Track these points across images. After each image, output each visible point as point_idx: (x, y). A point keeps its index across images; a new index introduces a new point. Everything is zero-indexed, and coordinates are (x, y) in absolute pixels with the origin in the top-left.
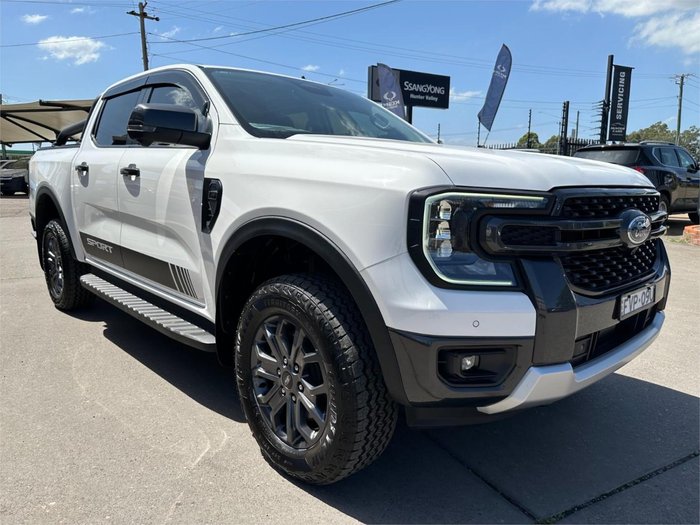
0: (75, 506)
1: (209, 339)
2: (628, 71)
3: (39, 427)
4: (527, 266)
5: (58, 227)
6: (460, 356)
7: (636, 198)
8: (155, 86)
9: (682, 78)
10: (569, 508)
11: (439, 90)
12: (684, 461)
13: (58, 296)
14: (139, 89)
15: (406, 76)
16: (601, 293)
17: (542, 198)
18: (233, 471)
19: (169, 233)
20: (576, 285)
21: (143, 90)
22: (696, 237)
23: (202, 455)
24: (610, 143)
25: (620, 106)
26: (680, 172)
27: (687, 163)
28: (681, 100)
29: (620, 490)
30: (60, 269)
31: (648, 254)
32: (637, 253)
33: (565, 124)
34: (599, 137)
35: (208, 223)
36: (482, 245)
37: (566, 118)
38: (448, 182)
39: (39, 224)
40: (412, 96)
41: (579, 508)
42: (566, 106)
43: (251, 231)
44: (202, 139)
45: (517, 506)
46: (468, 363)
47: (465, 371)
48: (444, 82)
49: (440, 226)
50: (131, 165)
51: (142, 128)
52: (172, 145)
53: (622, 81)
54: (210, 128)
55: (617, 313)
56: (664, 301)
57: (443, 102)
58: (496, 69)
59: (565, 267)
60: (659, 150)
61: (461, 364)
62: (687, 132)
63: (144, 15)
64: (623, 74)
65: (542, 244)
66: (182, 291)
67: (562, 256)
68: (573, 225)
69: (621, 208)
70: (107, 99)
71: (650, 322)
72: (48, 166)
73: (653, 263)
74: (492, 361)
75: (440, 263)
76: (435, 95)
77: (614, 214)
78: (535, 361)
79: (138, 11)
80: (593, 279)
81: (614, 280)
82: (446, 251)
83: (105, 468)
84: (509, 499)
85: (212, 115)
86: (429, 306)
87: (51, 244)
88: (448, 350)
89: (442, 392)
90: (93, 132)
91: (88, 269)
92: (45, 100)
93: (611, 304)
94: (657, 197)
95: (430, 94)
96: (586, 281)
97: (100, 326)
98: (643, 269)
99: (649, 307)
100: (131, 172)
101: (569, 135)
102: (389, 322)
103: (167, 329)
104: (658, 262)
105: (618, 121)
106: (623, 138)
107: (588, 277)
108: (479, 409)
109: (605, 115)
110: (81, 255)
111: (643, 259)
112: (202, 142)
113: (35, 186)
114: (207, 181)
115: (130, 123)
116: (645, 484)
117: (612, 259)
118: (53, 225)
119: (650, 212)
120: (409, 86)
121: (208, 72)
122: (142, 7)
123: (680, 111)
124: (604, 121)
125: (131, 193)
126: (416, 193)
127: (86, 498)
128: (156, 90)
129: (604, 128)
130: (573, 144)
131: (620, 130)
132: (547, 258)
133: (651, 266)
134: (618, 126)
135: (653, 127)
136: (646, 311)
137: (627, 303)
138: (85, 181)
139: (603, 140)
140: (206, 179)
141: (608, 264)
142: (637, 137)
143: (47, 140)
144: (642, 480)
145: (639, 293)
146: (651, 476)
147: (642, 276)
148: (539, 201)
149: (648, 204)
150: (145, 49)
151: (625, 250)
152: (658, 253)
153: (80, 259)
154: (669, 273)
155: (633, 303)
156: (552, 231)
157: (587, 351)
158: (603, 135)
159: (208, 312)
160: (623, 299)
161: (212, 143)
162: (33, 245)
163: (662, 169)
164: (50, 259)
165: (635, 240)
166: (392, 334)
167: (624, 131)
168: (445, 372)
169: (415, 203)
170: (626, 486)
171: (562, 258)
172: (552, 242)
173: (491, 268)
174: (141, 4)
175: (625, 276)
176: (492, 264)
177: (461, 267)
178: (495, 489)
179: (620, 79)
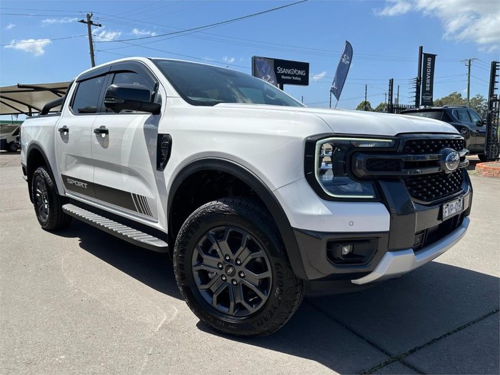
0: (79, 358)
1: (162, 244)
2: (433, 57)
3: (45, 308)
4: (383, 185)
5: (44, 172)
6: (341, 245)
7: (450, 140)
8: (116, 72)
9: (470, 61)
10: (412, 348)
11: (301, 73)
12: (486, 317)
13: (44, 221)
14: (105, 74)
15: (278, 63)
16: (429, 203)
17: (391, 141)
18: (183, 333)
19: (131, 172)
20: (414, 197)
21: (108, 75)
22: (484, 171)
23: (162, 323)
24: (422, 107)
25: (428, 81)
26: (472, 127)
27: (475, 120)
28: (469, 77)
29: (445, 336)
30: (46, 202)
31: (457, 178)
32: (452, 178)
33: (391, 95)
34: (414, 103)
35: (162, 164)
36: (354, 171)
37: (391, 90)
38: (330, 131)
39: (29, 171)
40: (283, 77)
41: (419, 348)
42: (391, 82)
43: (195, 167)
44: (155, 108)
45: (378, 348)
46: (346, 250)
47: (344, 255)
48: (305, 67)
49: (324, 160)
50: (101, 127)
51: (113, 101)
52: (134, 112)
53: (429, 64)
54: (160, 100)
55: (440, 216)
56: (469, 209)
57: (304, 81)
58: (343, 57)
59: (407, 186)
60: (457, 112)
61: (342, 251)
62: (474, 99)
63: (90, 23)
64: (429, 60)
65: (392, 170)
66: (140, 212)
67: (405, 178)
68: (411, 157)
69: (440, 147)
70: (79, 82)
71: (460, 224)
72: (35, 130)
73: (461, 183)
74: (361, 249)
75: (326, 184)
76: (299, 76)
77: (436, 151)
78: (390, 247)
79: (86, 20)
80: (425, 194)
81: (437, 195)
82: (329, 177)
83: (95, 333)
84: (372, 344)
85: (161, 91)
86: (320, 212)
87: (38, 184)
88: (334, 241)
89: (330, 269)
90: (70, 105)
91: (68, 200)
92: (22, 84)
93: (437, 210)
94: (462, 140)
95: (295, 75)
96: (420, 195)
97: (77, 241)
98: (455, 188)
99: (460, 213)
100: (102, 131)
101: (394, 102)
102: (293, 224)
103: (131, 239)
104: (464, 184)
105: (427, 91)
106: (431, 103)
107: (421, 193)
108: (353, 281)
109: (418, 88)
110: (62, 190)
111: (455, 181)
112: (155, 109)
113: (26, 144)
114: (160, 136)
115: (106, 97)
116: (462, 332)
117: (436, 181)
118: (41, 170)
119: (459, 149)
120: (280, 70)
121: (155, 62)
122: (89, 17)
123: (469, 84)
124: (418, 92)
125: (103, 146)
126: (309, 138)
127: (86, 352)
128: (117, 75)
129: (417, 97)
130: (397, 108)
131: (429, 98)
132: (395, 179)
133: (460, 186)
134: (427, 95)
135: (451, 95)
136: (458, 215)
137: (447, 209)
138: (66, 139)
139: (417, 105)
140: (159, 134)
141: (433, 184)
142: (440, 103)
143: (22, 113)
144: (459, 329)
145: (454, 203)
146: (465, 327)
147: (454, 193)
148: (389, 143)
149: (456, 144)
150: (91, 46)
151: (443, 175)
152: (464, 178)
153: (62, 194)
154: (471, 191)
155: (451, 210)
156: (398, 161)
157: (422, 242)
158: (417, 101)
159: (162, 225)
160: (444, 207)
161: (162, 110)
162: (25, 186)
163: (460, 124)
164: (38, 195)
165: (450, 168)
166: (295, 232)
167: (432, 99)
168: (331, 256)
169: (310, 145)
170: (449, 334)
171: (405, 180)
172: (398, 169)
173: (359, 187)
174: (88, 15)
175: (444, 192)
176: (359, 184)
177: (339, 187)
178: (362, 337)
179: (427, 62)
